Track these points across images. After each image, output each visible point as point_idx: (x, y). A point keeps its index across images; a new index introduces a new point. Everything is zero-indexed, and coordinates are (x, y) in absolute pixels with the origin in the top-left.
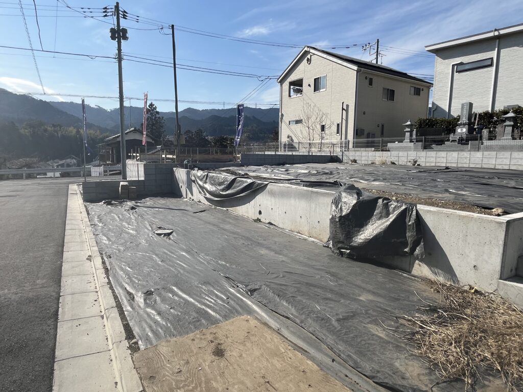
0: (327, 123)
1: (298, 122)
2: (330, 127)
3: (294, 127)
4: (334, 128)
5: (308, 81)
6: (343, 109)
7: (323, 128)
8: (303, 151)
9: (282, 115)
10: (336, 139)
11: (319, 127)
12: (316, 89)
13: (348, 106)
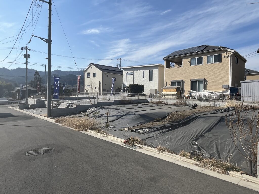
0: (96, 87)
1: (89, 86)
2: (97, 88)
3: (88, 87)
4: (98, 88)
5: (92, 74)
6: (100, 83)
7: (95, 88)
8: (90, 96)
9: (85, 83)
10: (98, 92)
11: (94, 88)
12: (93, 76)
13: (101, 82)
